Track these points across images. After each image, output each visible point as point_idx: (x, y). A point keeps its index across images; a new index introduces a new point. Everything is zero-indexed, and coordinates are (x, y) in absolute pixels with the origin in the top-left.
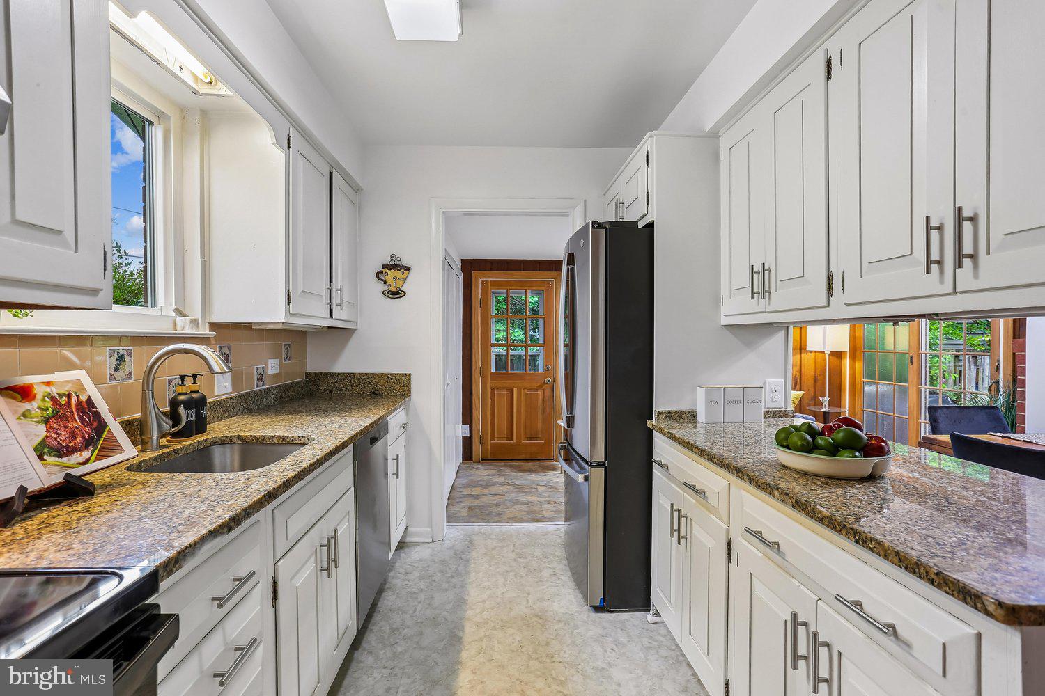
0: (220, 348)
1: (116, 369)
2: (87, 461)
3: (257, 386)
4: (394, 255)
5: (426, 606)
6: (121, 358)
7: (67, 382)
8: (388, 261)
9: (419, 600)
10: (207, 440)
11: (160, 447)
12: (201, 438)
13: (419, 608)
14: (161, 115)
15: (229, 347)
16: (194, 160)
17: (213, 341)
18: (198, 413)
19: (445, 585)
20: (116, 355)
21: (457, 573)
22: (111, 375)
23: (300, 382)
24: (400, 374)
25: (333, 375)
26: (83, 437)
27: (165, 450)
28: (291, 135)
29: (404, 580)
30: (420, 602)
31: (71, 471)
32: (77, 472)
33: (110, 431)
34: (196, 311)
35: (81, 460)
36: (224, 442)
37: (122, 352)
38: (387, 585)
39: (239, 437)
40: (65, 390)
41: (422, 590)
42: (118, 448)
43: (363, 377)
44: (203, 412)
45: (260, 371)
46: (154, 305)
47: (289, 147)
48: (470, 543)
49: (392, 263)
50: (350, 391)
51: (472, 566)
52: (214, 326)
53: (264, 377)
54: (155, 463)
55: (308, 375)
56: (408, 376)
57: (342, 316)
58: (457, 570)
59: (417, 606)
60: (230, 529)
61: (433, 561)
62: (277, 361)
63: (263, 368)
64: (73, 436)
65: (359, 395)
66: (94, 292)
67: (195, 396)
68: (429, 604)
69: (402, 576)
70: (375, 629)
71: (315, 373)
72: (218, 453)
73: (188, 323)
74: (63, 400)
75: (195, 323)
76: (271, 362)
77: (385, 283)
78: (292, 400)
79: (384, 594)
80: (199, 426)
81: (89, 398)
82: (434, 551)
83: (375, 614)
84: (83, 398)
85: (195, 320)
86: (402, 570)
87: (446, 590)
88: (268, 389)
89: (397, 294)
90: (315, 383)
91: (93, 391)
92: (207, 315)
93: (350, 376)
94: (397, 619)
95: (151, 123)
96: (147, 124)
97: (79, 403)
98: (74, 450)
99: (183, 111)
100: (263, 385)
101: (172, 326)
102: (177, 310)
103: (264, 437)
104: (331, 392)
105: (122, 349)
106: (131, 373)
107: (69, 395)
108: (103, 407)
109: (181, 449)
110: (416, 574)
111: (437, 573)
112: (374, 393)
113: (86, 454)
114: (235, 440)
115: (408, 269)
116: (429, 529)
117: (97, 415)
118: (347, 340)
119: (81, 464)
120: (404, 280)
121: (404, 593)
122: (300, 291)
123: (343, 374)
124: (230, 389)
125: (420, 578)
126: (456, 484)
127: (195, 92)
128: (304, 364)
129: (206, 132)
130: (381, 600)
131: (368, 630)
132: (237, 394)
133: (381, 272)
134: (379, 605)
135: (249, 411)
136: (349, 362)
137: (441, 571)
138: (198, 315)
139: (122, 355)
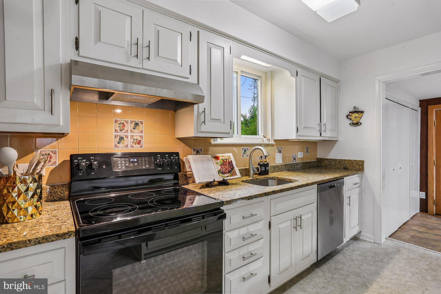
0: (278, 148)
1: (244, 154)
2: (228, 176)
3: (293, 162)
4: (355, 107)
5: (357, 267)
6: (245, 150)
7: (227, 156)
8: (352, 110)
9: (354, 263)
10: (267, 177)
11: (253, 177)
12: (266, 176)
13: (352, 266)
14: (260, 77)
15: (281, 148)
16: (269, 87)
17: (275, 145)
18: (265, 168)
19: (372, 263)
21: (382, 261)
22: (242, 155)
23: (313, 162)
24: (358, 161)
25: (327, 159)
26: (228, 170)
27: (254, 178)
28: (298, 71)
29: (351, 253)
30: (354, 264)
31: (225, 178)
32: (226, 179)
33: (235, 170)
34: (269, 136)
35: (227, 176)
36: (273, 179)
37: (246, 149)
38: (342, 252)
39: (277, 178)
40: (226, 158)
41: (358, 260)
42: (236, 174)
43: (340, 161)
44: (267, 168)
45: (294, 156)
46: (258, 135)
47: (297, 75)
48: (398, 251)
49: (354, 110)
50: (334, 166)
51: (393, 261)
52: (275, 141)
53: (296, 159)
54: (250, 181)
55: (317, 159)
56: (363, 162)
57: (327, 135)
58: (382, 259)
59: (352, 265)
60: (249, 199)
61: (371, 251)
62: (302, 153)
63: (296, 155)
64: (226, 170)
65: (338, 169)
66: (229, 133)
67: (265, 163)
68: (358, 267)
69: (351, 251)
70: (329, 265)
71: (320, 158)
72: (270, 181)
73: (266, 140)
74: (225, 160)
75: (269, 140)
76: (299, 153)
77: (351, 119)
78: (309, 168)
79: (338, 254)
80: (266, 172)
81: (231, 160)
82: (373, 247)
83: (331, 260)
84: (230, 161)
85: (268, 139)
86: (352, 249)
87: (371, 265)
88: (298, 163)
89: (357, 124)
90: (320, 162)
91: (232, 159)
92: (273, 137)
93: (335, 160)
94: (340, 266)
95: (257, 80)
96: (256, 80)
97: (229, 161)
98: (226, 173)
99: (266, 73)
100: (296, 161)
101: (262, 141)
102: (263, 136)
103: (285, 179)
104: (326, 166)
105: (245, 148)
106: (248, 155)
107: (227, 159)
108: (234, 163)
109: (259, 179)
110: (358, 253)
111: (370, 257)
112: (345, 168)
113: (228, 175)
114: (276, 178)
115: (362, 112)
116: (373, 236)
117: (232, 165)
118: (334, 145)
119: (227, 177)
120: (361, 118)
121: (348, 257)
122: (303, 127)
123: (332, 159)
124: (281, 162)
125: (359, 255)
126: (409, 222)
127: (267, 67)
128: (316, 154)
129: (272, 78)
130: (336, 256)
131: (325, 264)
132: (284, 164)
133: (349, 115)
134: (334, 257)
135: (289, 170)
136: (334, 154)
137: (372, 256)
138: (270, 137)
139: (246, 150)
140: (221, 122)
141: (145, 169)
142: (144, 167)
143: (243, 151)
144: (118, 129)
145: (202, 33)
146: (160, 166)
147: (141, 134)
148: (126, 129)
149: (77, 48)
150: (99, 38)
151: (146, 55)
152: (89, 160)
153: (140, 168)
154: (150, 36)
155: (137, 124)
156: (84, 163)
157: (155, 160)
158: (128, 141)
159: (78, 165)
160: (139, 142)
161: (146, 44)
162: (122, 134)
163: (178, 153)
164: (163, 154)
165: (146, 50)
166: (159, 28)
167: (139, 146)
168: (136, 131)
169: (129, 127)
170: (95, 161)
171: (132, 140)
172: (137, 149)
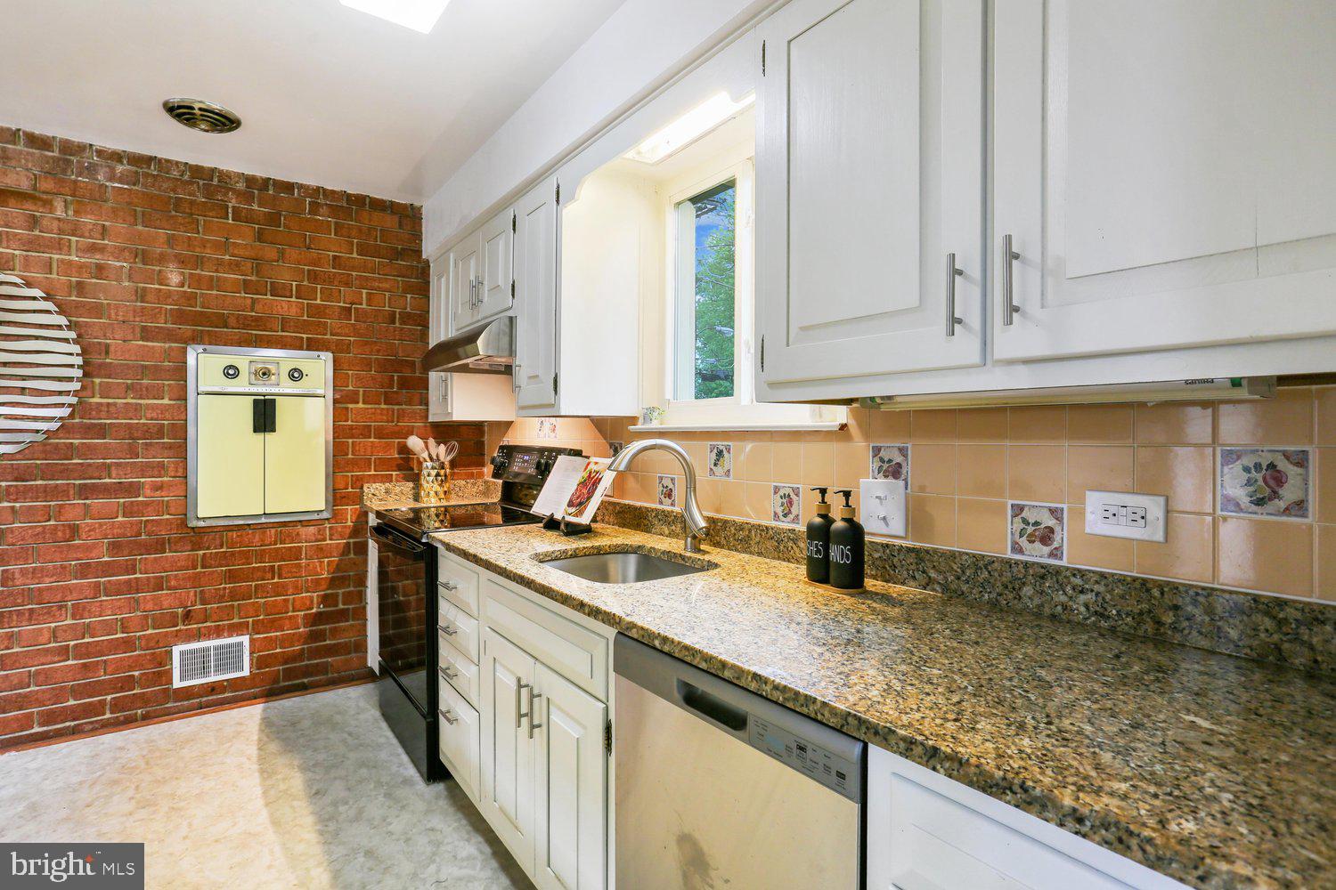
0: (877, 450)
1: (715, 465)
2: (571, 514)
6: (720, 454)
20: (715, 451)
22: (711, 469)
26: (581, 500)
35: (571, 511)
37: (721, 448)
40: (598, 469)
64: (579, 497)
74: (594, 474)
81: (603, 477)
98: (573, 505)
106: (729, 471)
107: (597, 473)
113: (574, 510)
139: (722, 451)
143: (714, 456)
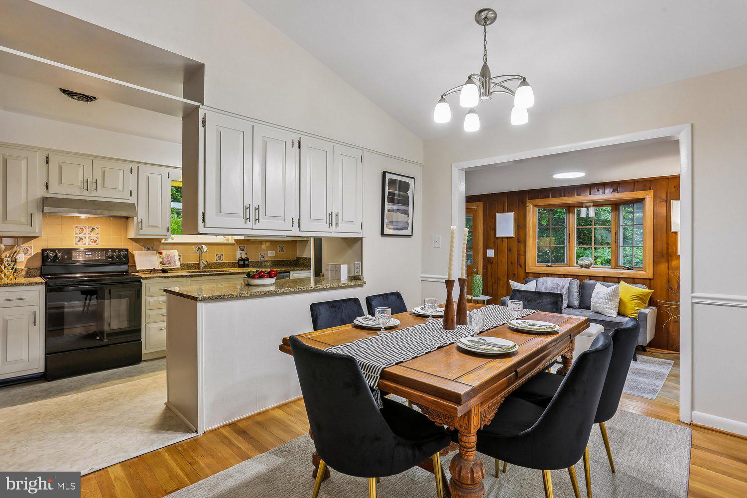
2: (168, 267)
3: (260, 259)
7: (171, 252)
15: (244, 246)
22: (196, 252)
42: (176, 266)
45: (262, 254)
52: (235, 240)
53: (265, 257)
55: (297, 258)
63: (265, 254)
66: (166, 235)
75: (228, 240)
78: (283, 266)
88: (266, 261)
91: (176, 254)
98: (166, 264)
100: (265, 259)
105: (199, 246)
108: (177, 257)
113: (168, 265)
138: (230, 237)
140: (159, 228)
141: (97, 260)
142: (97, 258)
143: (197, 249)
144: (78, 232)
145: (141, 167)
146: (110, 258)
147: (96, 236)
148: (84, 232)
149: (47, 188)
150: (61, 181)
151: (94, 188)
152: (55, 252)
153: (93, 259)
154: (98, 176)
155: (93, 229)
156: (51, 254)
157: (106, 253)
158: (87, 241)
159: (48, 255)
160: (95, 241)
161: (94, 181)
162: (81, 236)
163: (128, 249)
164: (113, 250)
165: (94, 185)
166: (104, 169)
167: (95, 244)
168: (93, 233)
169: (87, 231)
170: (59, 253)
171: (89, 240)
172: (93, 246)
